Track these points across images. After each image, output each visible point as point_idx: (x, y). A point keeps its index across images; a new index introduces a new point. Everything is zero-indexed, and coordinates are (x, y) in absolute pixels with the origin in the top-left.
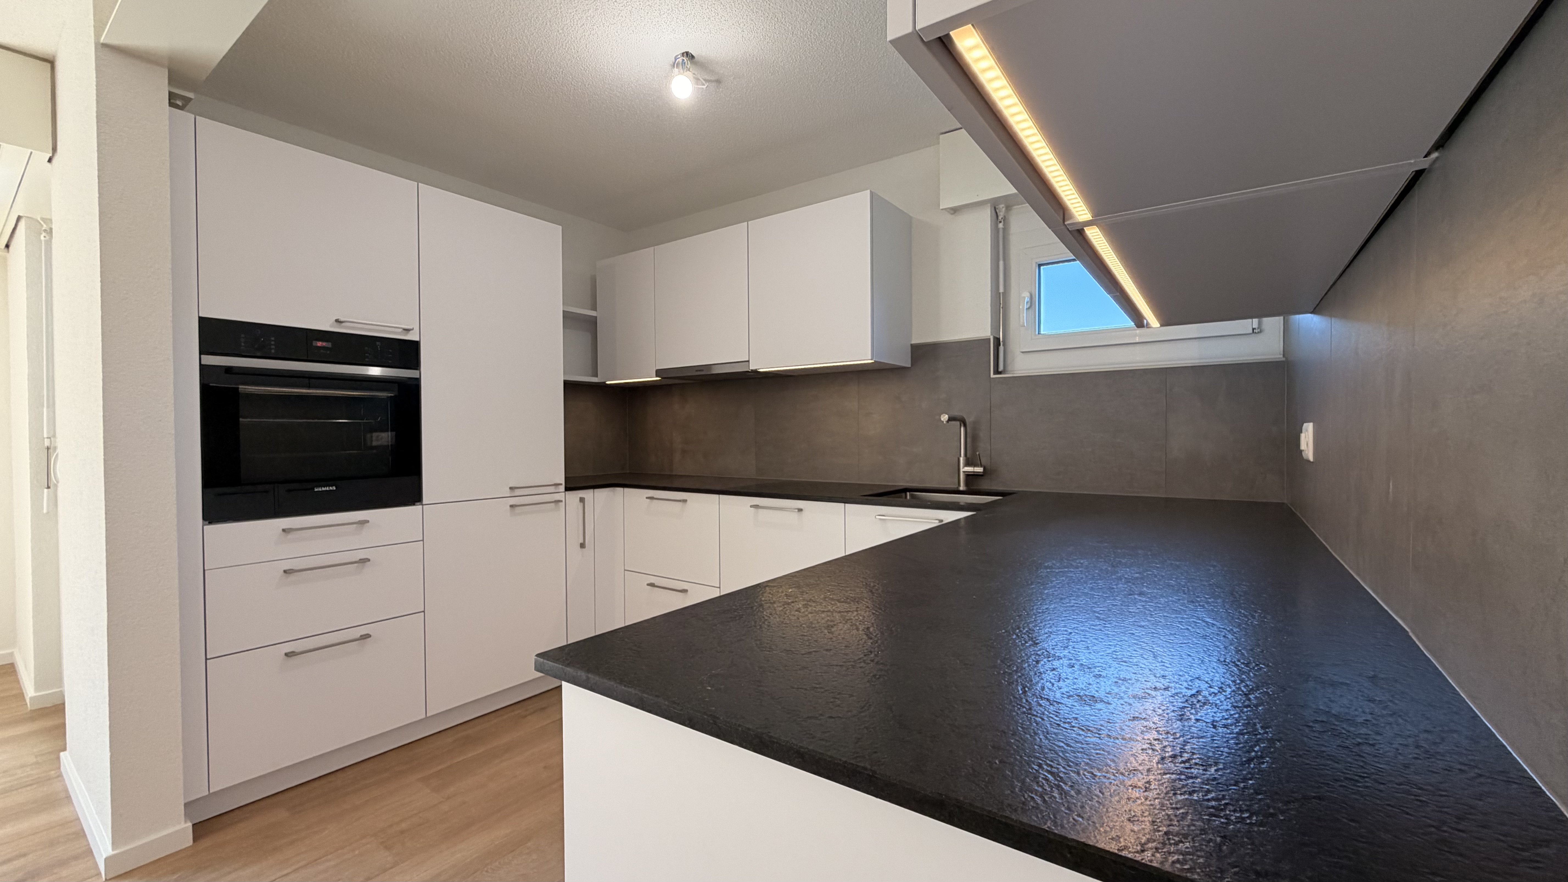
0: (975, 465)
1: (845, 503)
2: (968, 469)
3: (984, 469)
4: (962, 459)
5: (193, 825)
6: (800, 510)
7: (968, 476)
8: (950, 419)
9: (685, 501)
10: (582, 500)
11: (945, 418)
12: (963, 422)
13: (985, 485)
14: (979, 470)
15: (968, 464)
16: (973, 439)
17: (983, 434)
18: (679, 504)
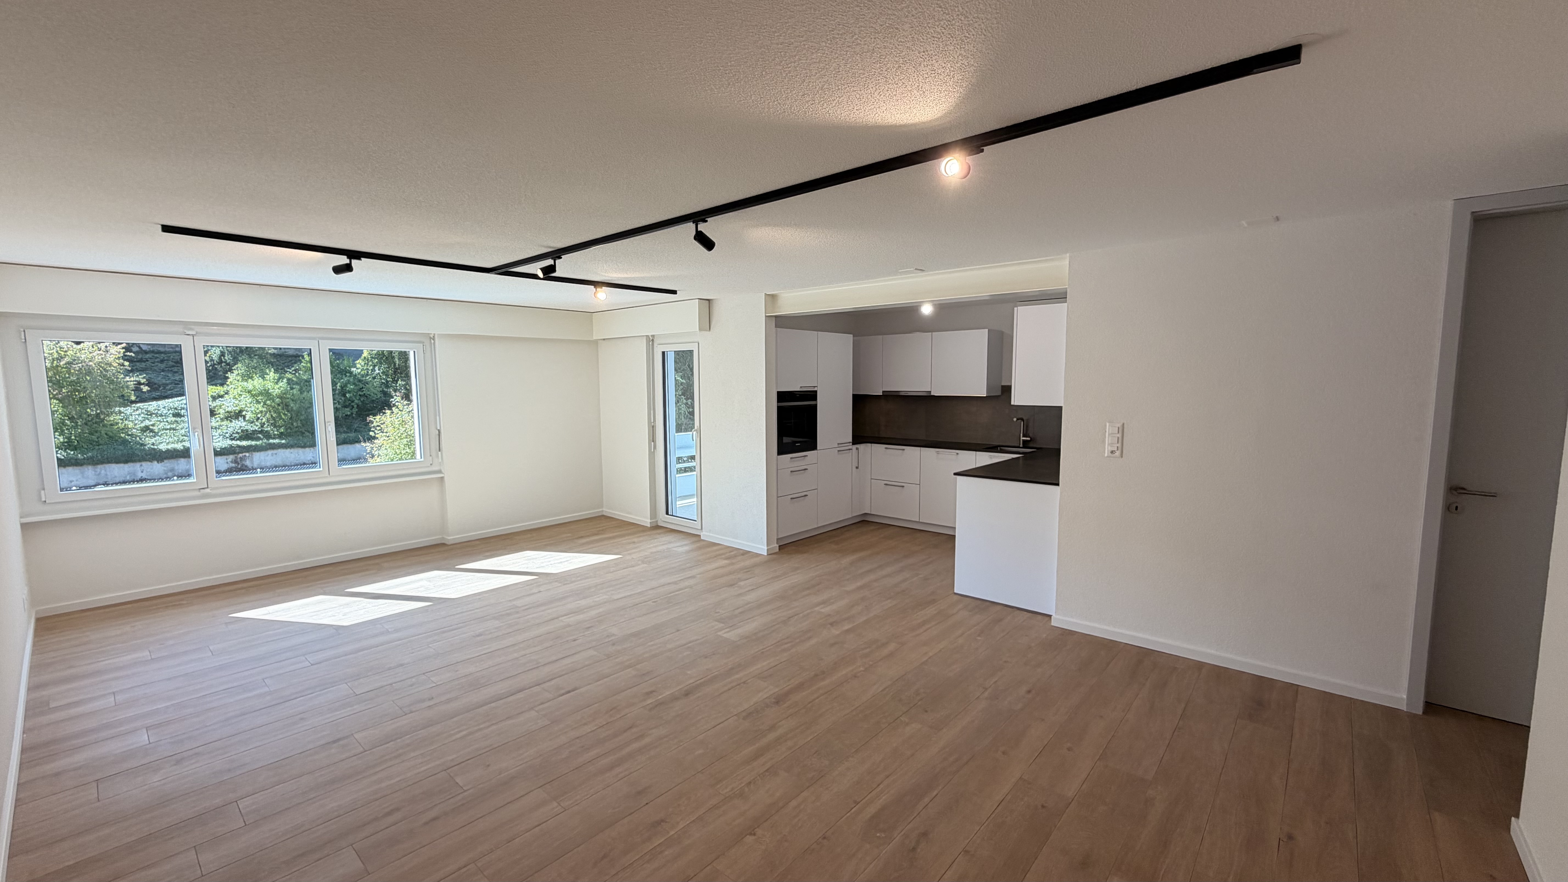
0: (1026, 437)
1: (976, 451)
2: (1024, 438)
3: (1031, 438)
4: (1021, 435)
5: (779, 546)
6: (957, 454)
7: (1024, 441)
8: (1018, 419)
9: (904, 450)
10: (857, 449)
11: (1015, 419)
12: (1022, 419)
13: (1031, 445)
14: (1029, 439)
15: (1023, 436)
16: (1027, 427)
17: (1031, 424)
18: (901, 451)
